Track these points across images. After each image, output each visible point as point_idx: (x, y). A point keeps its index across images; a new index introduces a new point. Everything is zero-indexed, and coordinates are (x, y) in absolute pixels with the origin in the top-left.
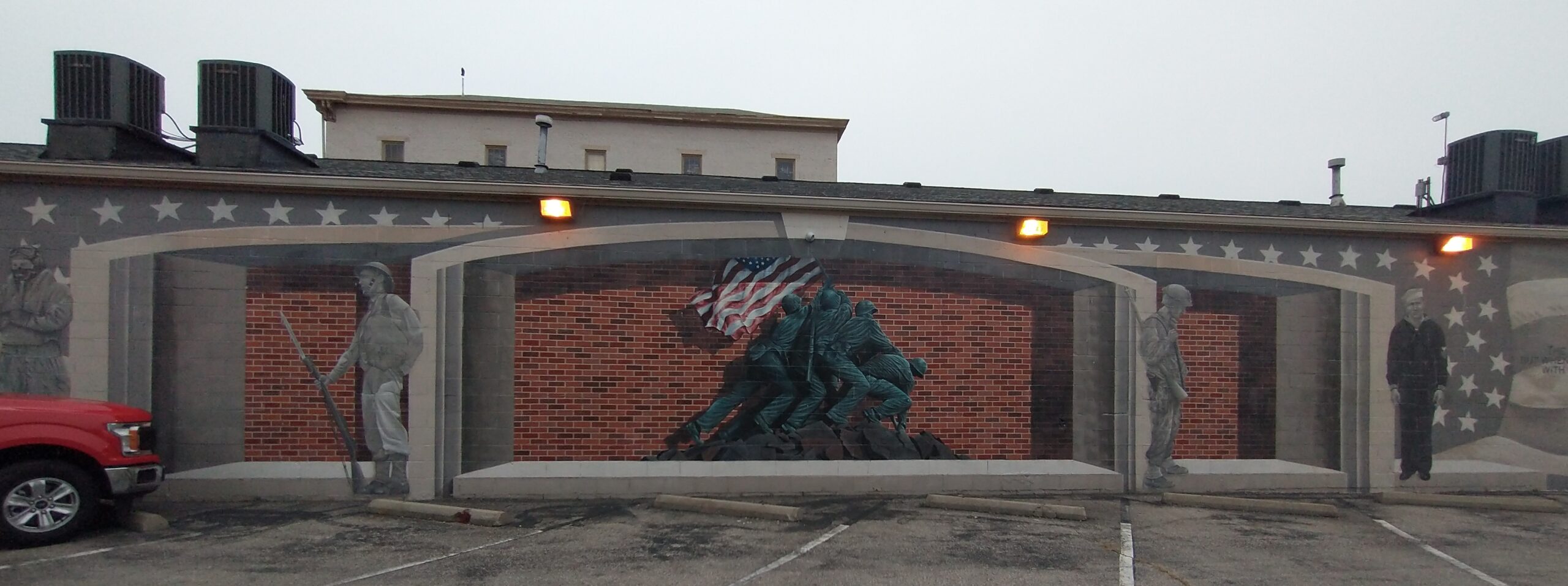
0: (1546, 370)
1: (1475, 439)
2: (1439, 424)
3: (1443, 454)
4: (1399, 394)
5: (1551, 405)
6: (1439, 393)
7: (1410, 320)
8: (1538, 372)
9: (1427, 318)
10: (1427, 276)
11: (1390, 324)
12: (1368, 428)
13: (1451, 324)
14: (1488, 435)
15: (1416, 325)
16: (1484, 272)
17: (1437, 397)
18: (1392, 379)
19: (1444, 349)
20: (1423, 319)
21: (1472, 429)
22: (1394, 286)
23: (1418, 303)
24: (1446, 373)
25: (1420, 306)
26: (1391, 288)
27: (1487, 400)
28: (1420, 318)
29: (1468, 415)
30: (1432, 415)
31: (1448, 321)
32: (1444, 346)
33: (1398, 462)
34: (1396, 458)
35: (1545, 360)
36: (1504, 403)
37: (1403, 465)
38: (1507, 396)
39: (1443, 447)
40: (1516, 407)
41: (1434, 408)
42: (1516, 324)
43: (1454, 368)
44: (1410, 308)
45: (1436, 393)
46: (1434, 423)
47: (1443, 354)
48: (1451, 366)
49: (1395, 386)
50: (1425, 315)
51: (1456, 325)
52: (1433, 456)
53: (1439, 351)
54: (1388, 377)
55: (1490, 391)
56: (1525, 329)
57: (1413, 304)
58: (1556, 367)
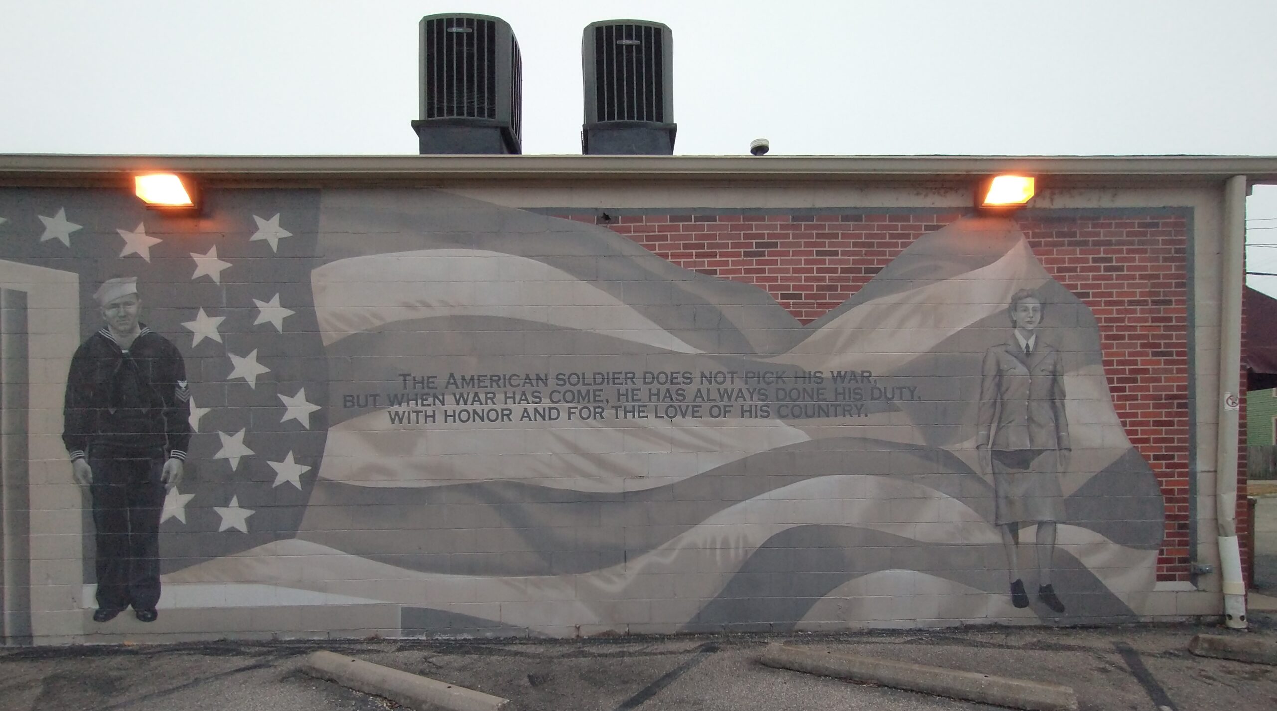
0: (396, 418)
1: (249, 547)
2: (173, 520)
3: (185, 574)
4: (89, 468)
5: (408, 480)
6: (173, 465)
7: (113, 336)
8: (380, 422)
9: (146, 330)
10: (145, 255)
11: (72, 343)
12: (27, 530)
13: (197, 340)
14: (278, 537)
15: (125, 344)
16: (265, 243)
17: (168, 472)
18: (73, 441)
19: (182, 384)
20: (138, 332)
21: (243, 528)
22: (78, 274)
23: (127, 304)
24: (188, 427)
25: (132, 309)
26: (71, 278)
27: (275, 474)
28: (131, 331)
29: (235, 501)
30: (161, 504)
31: (190, 334)
32: (183, 380)
33: (89, 591)
34: (87, 581)
35: (395, 400)
36: (309, 479)
37: (100, 595)
38: (316, 467)
39: (182, 562)
40: (333, 487)
41: (164, 492)
42: (330, 335)
43: (203, 420)
44: (110, 313)
45: (166, 464)
46: (162, 520)
47: (179, 395)
48: (195, 416)
49: (82, 454)
50: (142, 325)
51: (207, 340)
52: (163, 578)
53: (173, 387)
54: (64, 437)
55: (281, 459)
56: (350, 344)
57: (115, 306)
58: (417, 412)
